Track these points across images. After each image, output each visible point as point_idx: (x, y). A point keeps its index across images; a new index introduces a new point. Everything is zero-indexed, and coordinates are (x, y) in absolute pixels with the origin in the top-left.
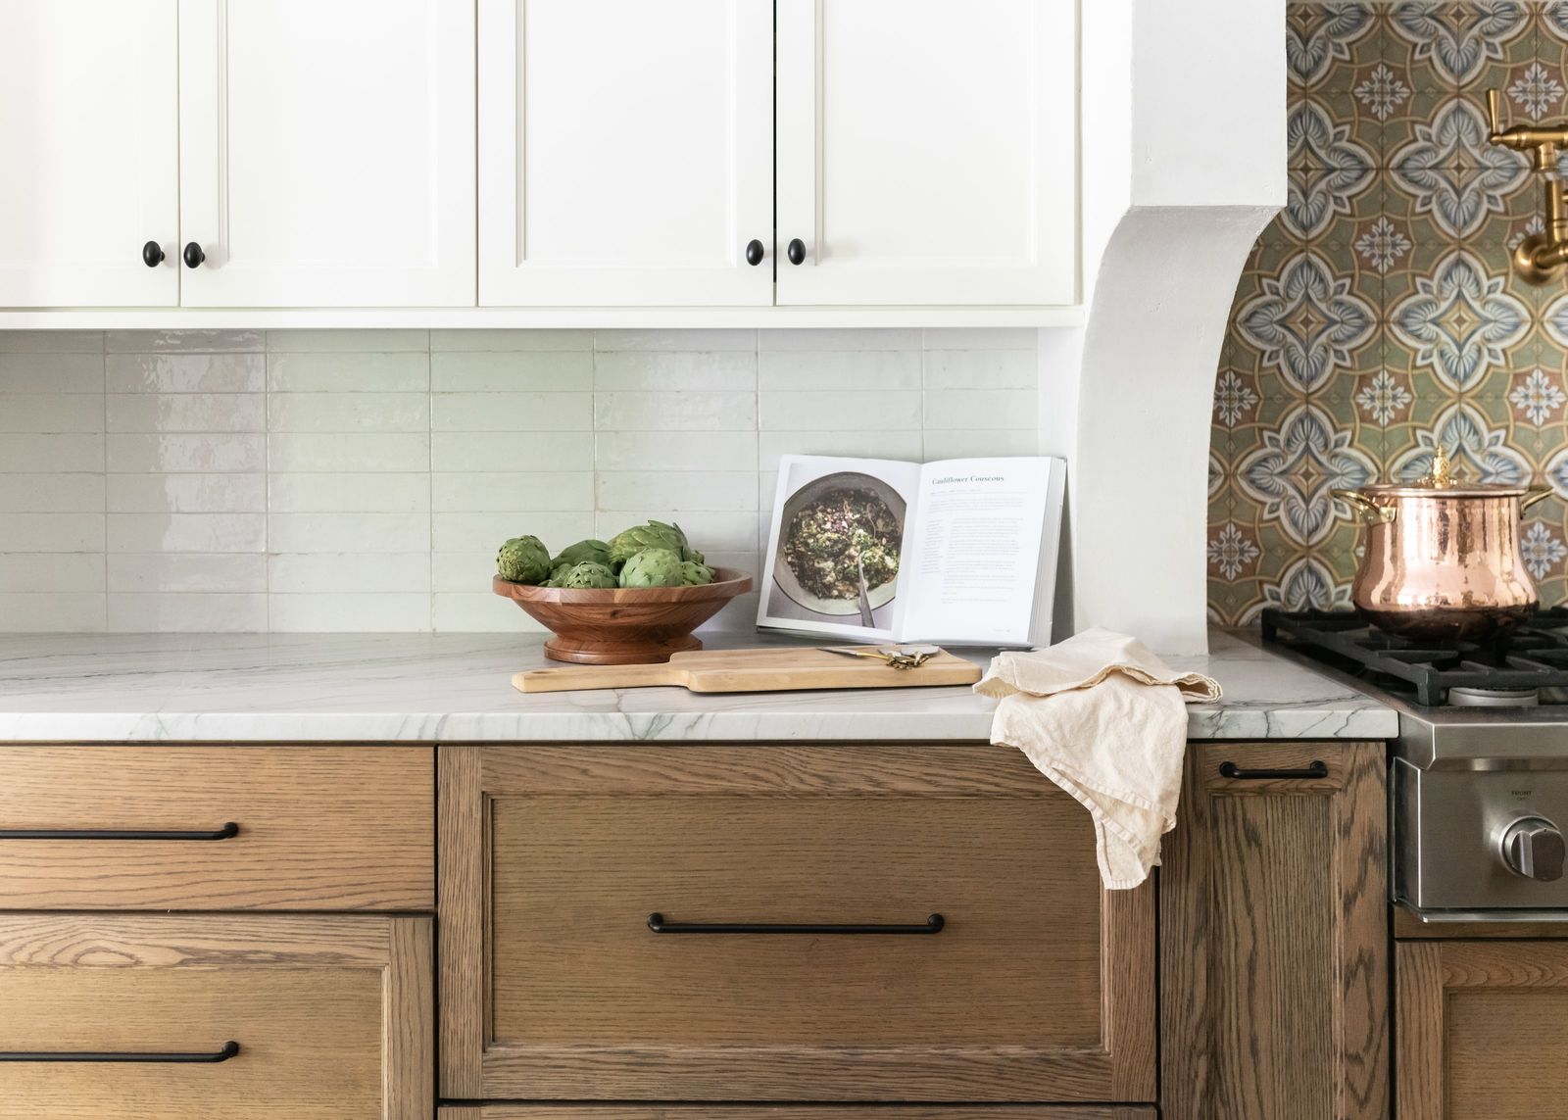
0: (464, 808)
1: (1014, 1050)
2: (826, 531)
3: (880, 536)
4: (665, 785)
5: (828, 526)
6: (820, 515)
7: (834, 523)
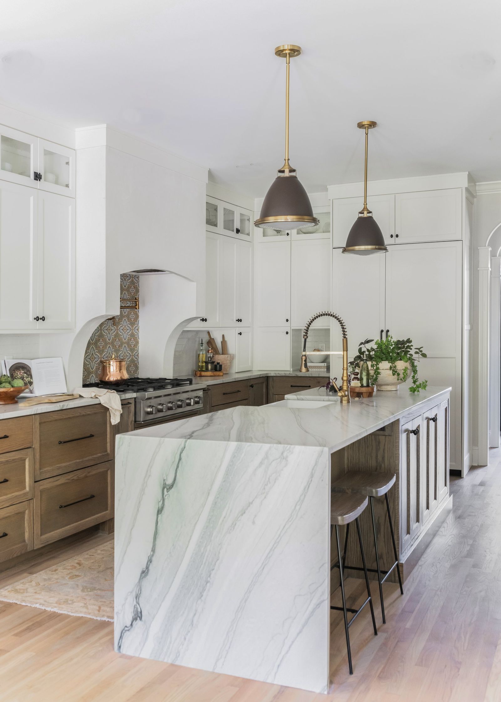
0: (37, 426)
1: (99, 455)
2: (19, 375)
3: (29, 375)
4: (62, 417)
5: (19, 374)
6: (16, 372)
7: (20, 373)
